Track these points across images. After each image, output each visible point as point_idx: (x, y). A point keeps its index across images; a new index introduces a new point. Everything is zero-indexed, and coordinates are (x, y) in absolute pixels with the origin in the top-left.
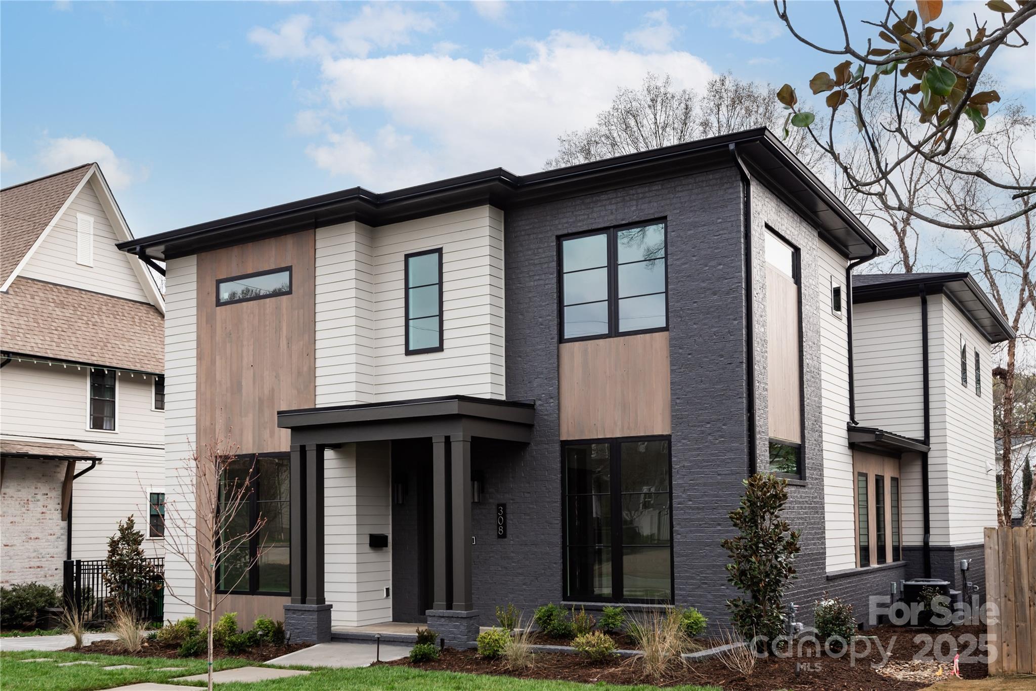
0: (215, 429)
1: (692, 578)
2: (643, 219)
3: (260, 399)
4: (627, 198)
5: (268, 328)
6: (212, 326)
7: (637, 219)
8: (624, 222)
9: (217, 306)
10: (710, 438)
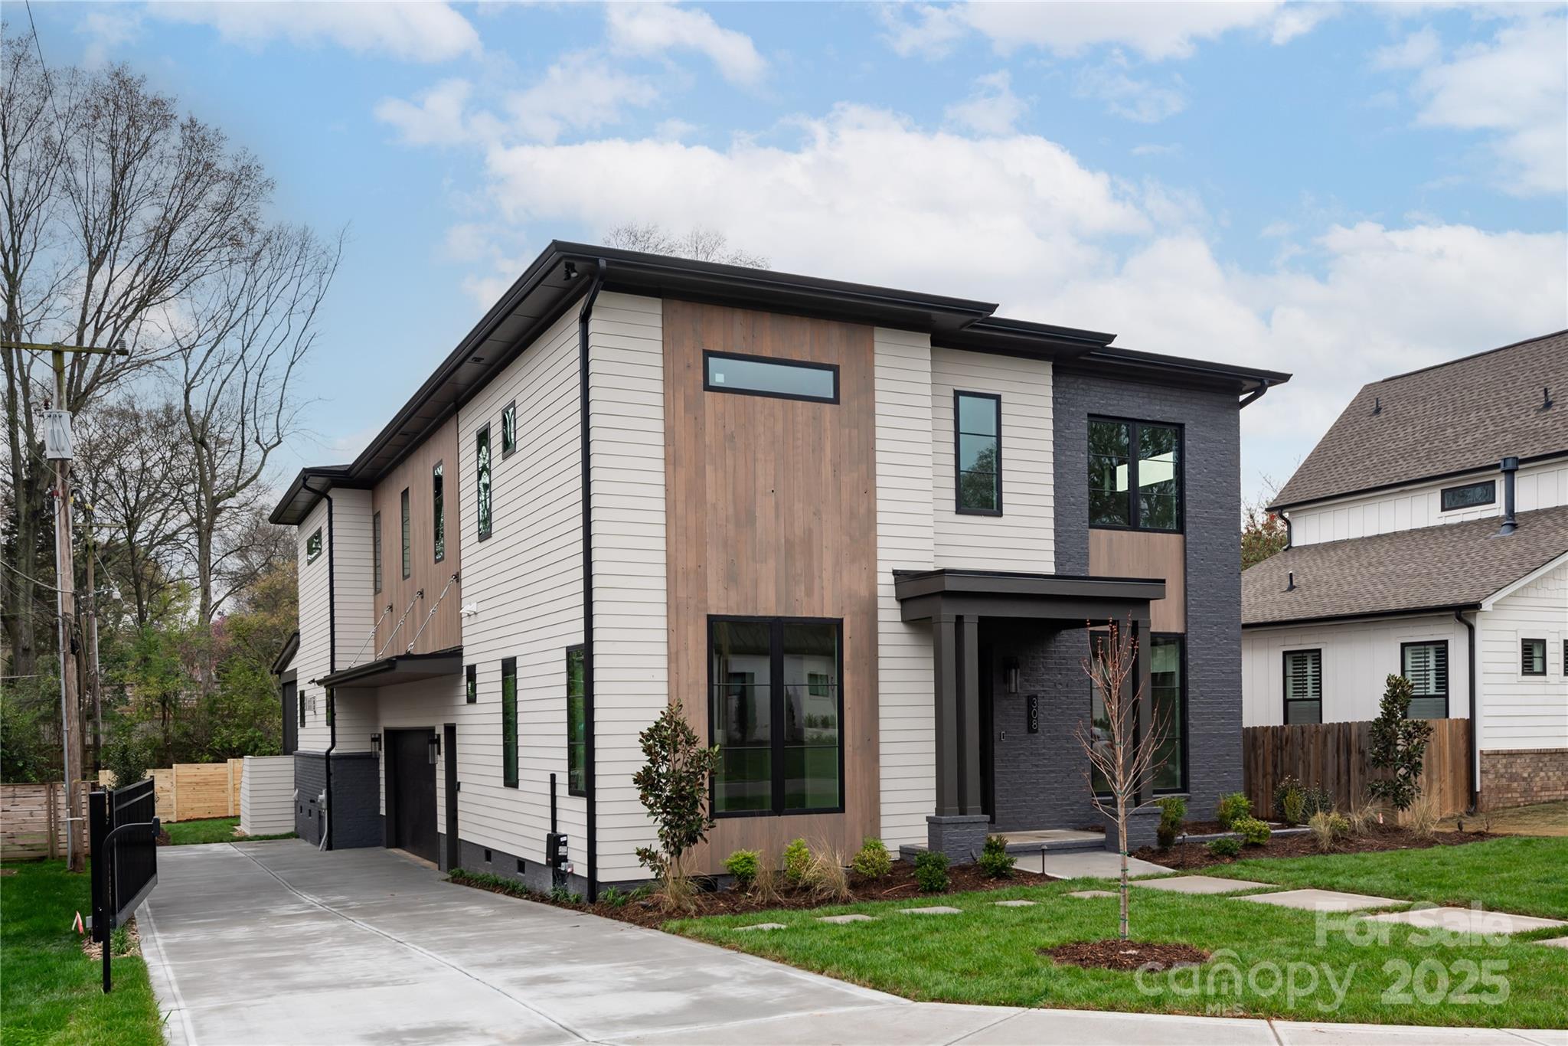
0: (705, 574)
1: (1203, 767)
2: (1165, 421)
3: (787, 541)
4: (1152, 396)
5: (800, 442)
6: (696, 418)
7: (1161, 420)
8: (1148, 419)
9: (705, 390)
10: (1216, 639)
